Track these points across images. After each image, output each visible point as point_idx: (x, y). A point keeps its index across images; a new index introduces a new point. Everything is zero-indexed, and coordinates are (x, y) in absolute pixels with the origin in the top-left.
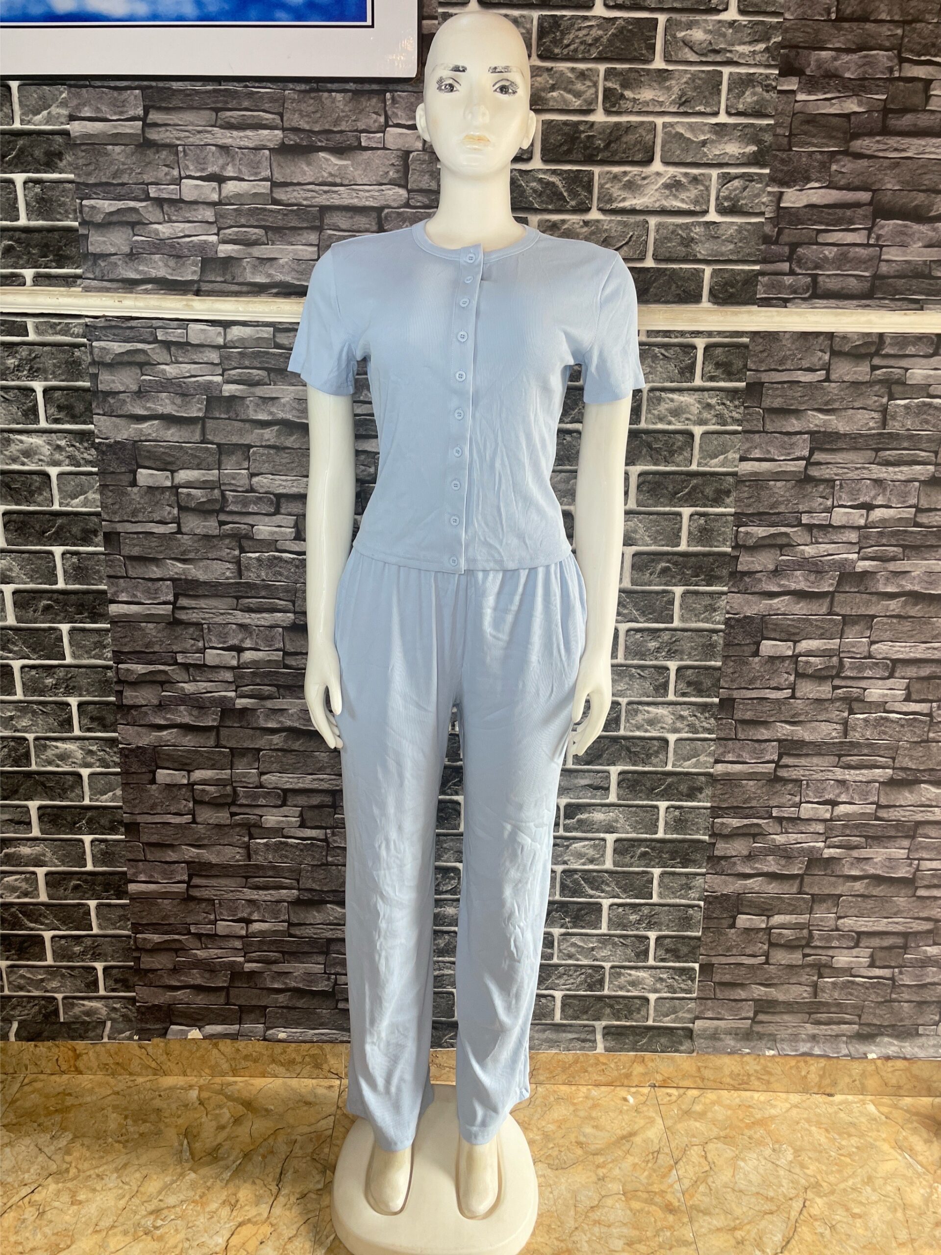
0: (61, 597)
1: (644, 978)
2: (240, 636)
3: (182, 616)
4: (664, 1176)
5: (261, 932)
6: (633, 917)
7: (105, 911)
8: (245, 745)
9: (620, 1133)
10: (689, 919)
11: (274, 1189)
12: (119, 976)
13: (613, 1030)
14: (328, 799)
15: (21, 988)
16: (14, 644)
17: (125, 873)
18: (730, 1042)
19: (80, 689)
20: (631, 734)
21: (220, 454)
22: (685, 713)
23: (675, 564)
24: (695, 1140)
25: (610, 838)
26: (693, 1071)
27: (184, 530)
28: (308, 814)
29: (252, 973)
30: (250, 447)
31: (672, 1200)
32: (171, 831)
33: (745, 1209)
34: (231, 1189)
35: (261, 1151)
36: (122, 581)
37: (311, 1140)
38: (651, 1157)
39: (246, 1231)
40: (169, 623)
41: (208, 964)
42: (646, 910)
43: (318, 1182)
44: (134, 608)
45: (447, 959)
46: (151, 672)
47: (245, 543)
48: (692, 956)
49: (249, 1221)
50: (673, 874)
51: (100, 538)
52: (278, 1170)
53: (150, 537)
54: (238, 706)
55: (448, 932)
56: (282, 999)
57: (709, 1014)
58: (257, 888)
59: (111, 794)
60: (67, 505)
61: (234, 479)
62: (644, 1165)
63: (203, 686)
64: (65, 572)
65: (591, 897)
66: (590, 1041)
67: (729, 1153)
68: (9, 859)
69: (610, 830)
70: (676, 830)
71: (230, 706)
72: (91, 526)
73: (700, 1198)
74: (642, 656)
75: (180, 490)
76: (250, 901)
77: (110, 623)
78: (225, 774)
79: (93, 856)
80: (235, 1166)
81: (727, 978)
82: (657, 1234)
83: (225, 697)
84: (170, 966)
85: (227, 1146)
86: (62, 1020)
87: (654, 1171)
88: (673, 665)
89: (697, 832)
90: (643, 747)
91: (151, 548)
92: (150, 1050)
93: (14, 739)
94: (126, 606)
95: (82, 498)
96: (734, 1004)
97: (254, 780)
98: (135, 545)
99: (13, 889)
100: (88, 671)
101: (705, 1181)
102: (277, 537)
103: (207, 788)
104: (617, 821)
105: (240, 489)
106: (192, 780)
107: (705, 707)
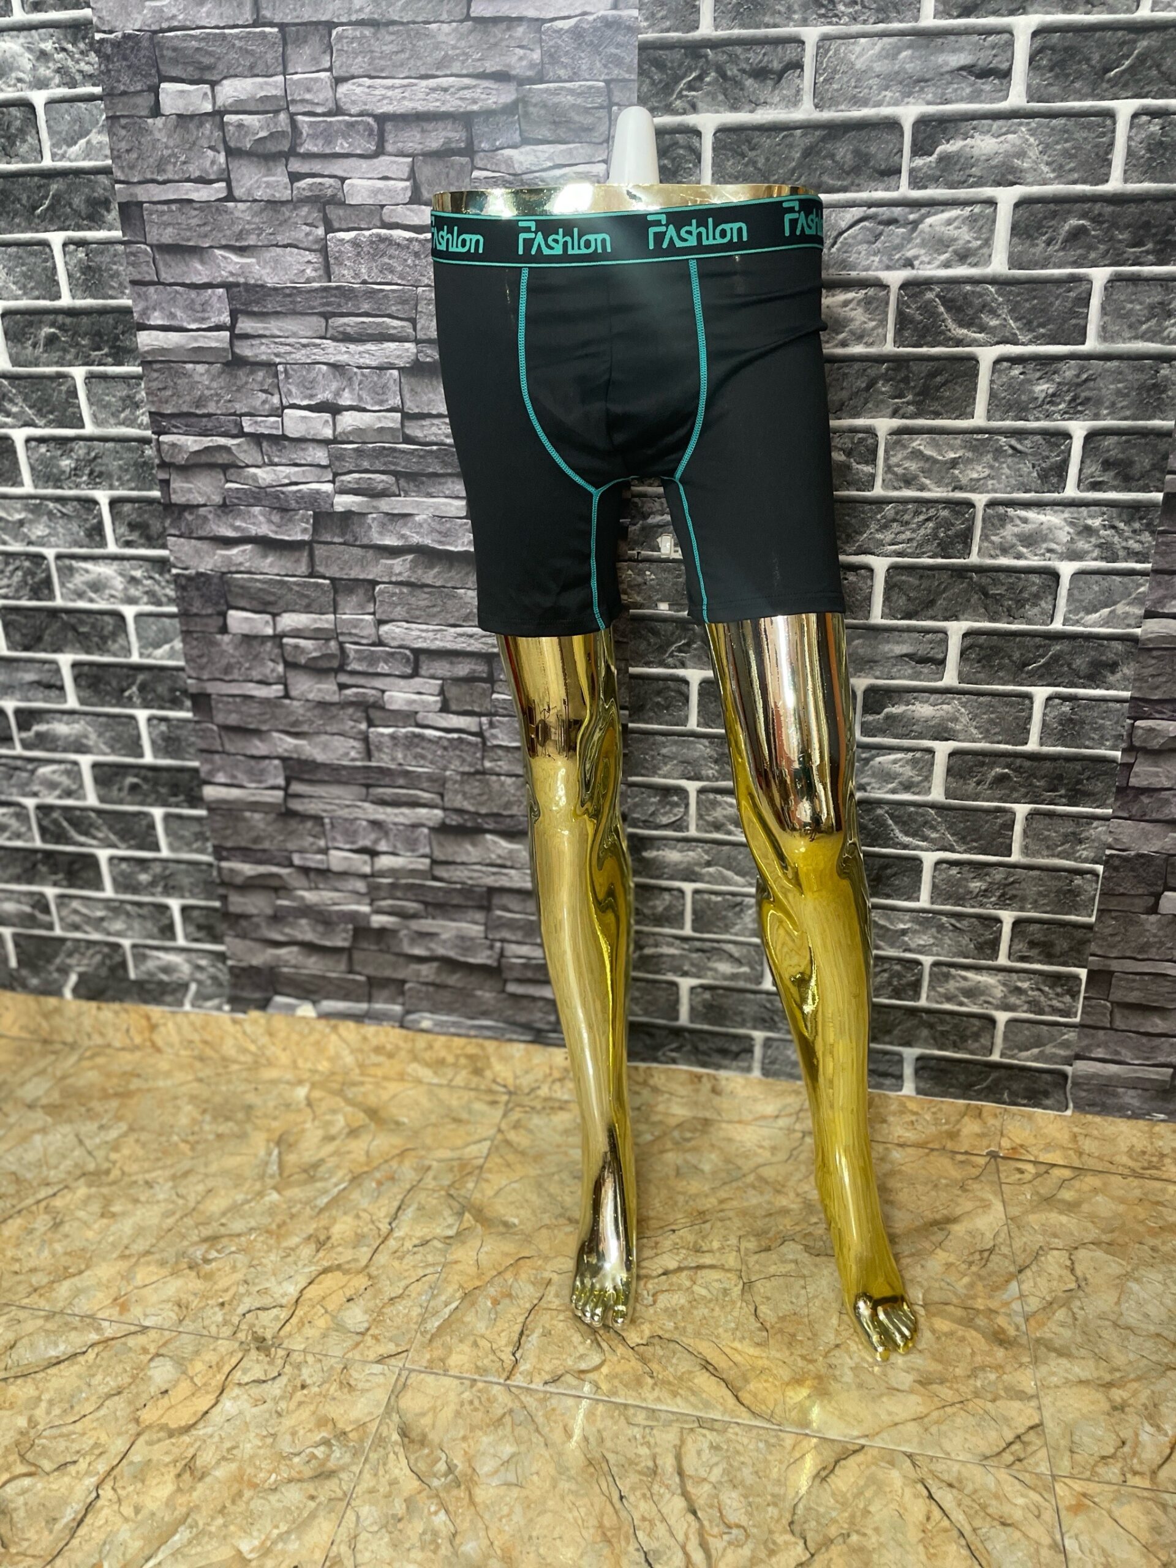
0: (68, 320)
1: (988, 987)
2: (334, 385)
3: (245, 350)
4: (996, 1288)
5: (392, 872)
6: (976, 885)
7: (175, 824)
8: (353, 574)
9: (929, 1215)
10: (1074, 893)
11: (384, 1228)
12: (202, 921)
13: (933, 1063)
14: (481, 669)
15: (76, 927)
16: (11, 401)
17: (196, 771)
18: (1131, 1098)
19: (110, 476)
20: (989, 562)
21: (285, 44)
22: (1096, 523)
23: (1097, 220)
24: (1057, 1242)
25: (944, 749)
26: (1064, 1137)
27: (238, 193)
28: (453, 691)
29: (382, 932)
30: (330, 25)
31: (1005, 1325)
32: (255, 709)
33: (1132, 1357)
34: (324, 1221)
35: (378, 1175)
36: (152, 289)
37: (451, 1170)
38: (977, 1256)
39: (329, 1281)
40: (227, 364)
41: (320, 913)
42: (999, 875)
43: (450, 1226)
44: (173, 339)
45: (667, 931)
46: (207, 449)
47: (333, 212)
48: (1076, 955)
49: (339, 1267)
50: (1051, 815)
51: (113, 215)
52: (396, 1204)
53: (187, 208)
54: (339, 509)
55: (669, 890)
56: (427, 971)
57: (1100, 1053)
58: (383, 802)
59: (167, 647)
60: (63, 157)
61: (309, 90)
62: (964, 1266)
63: (285, 473)
64: (70, 276)
65: (905, 847)
66: (892, 1076)
67: (1115, 1267)
68: (43, 741)
69: (942, 733)
70: (1062, 740)
71: (325, 507)
72: (99, 193)
73: (1056, 1328)
74: (1022, 412)
75: (227, 118)
76: (376, 824)
77: (143, 364)
78: (326, 621)
79: (153, 743)
80: (336, 1191)
81: (1133, 997)
82: (973, 1373)
83: (318, 492)
84: (269, 911)
85: (331, 1162)
86: (132, 975)
87: (981, 1278)
88: (1078, 429)
89: (1101, 745)
90: (1011, 588)
91: (189, 229)
92: (248, 1028)
93: (28, 556)
94: (161, 334)
95: (82, 142)
96: (1144, 1040)
97: (370, 631)
98: (167, 225)
99: (52, 785)
100: (118, 446)
101: (1066, 1304)
102: (382, 199)
103: (302, 642)
104: (955, 720)
105: (319, 110)
106: (279, 629)
107: (1134, 510)
